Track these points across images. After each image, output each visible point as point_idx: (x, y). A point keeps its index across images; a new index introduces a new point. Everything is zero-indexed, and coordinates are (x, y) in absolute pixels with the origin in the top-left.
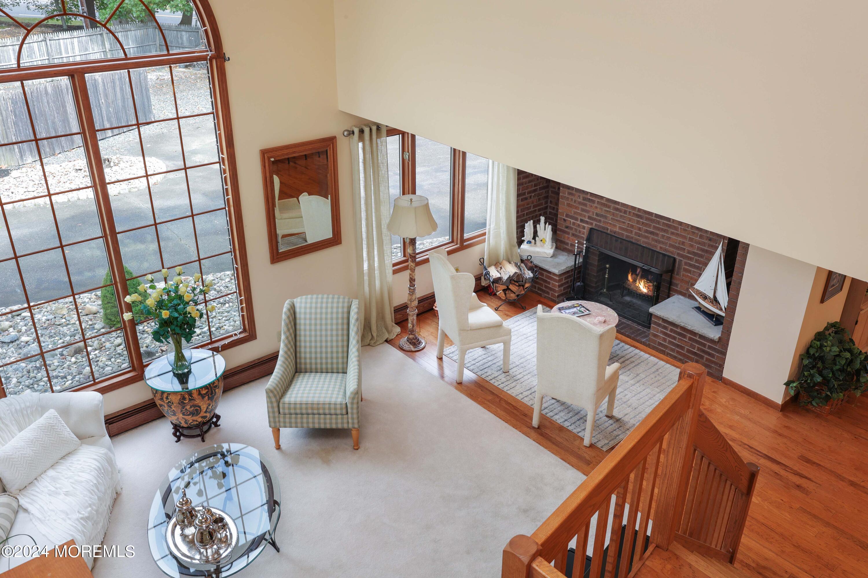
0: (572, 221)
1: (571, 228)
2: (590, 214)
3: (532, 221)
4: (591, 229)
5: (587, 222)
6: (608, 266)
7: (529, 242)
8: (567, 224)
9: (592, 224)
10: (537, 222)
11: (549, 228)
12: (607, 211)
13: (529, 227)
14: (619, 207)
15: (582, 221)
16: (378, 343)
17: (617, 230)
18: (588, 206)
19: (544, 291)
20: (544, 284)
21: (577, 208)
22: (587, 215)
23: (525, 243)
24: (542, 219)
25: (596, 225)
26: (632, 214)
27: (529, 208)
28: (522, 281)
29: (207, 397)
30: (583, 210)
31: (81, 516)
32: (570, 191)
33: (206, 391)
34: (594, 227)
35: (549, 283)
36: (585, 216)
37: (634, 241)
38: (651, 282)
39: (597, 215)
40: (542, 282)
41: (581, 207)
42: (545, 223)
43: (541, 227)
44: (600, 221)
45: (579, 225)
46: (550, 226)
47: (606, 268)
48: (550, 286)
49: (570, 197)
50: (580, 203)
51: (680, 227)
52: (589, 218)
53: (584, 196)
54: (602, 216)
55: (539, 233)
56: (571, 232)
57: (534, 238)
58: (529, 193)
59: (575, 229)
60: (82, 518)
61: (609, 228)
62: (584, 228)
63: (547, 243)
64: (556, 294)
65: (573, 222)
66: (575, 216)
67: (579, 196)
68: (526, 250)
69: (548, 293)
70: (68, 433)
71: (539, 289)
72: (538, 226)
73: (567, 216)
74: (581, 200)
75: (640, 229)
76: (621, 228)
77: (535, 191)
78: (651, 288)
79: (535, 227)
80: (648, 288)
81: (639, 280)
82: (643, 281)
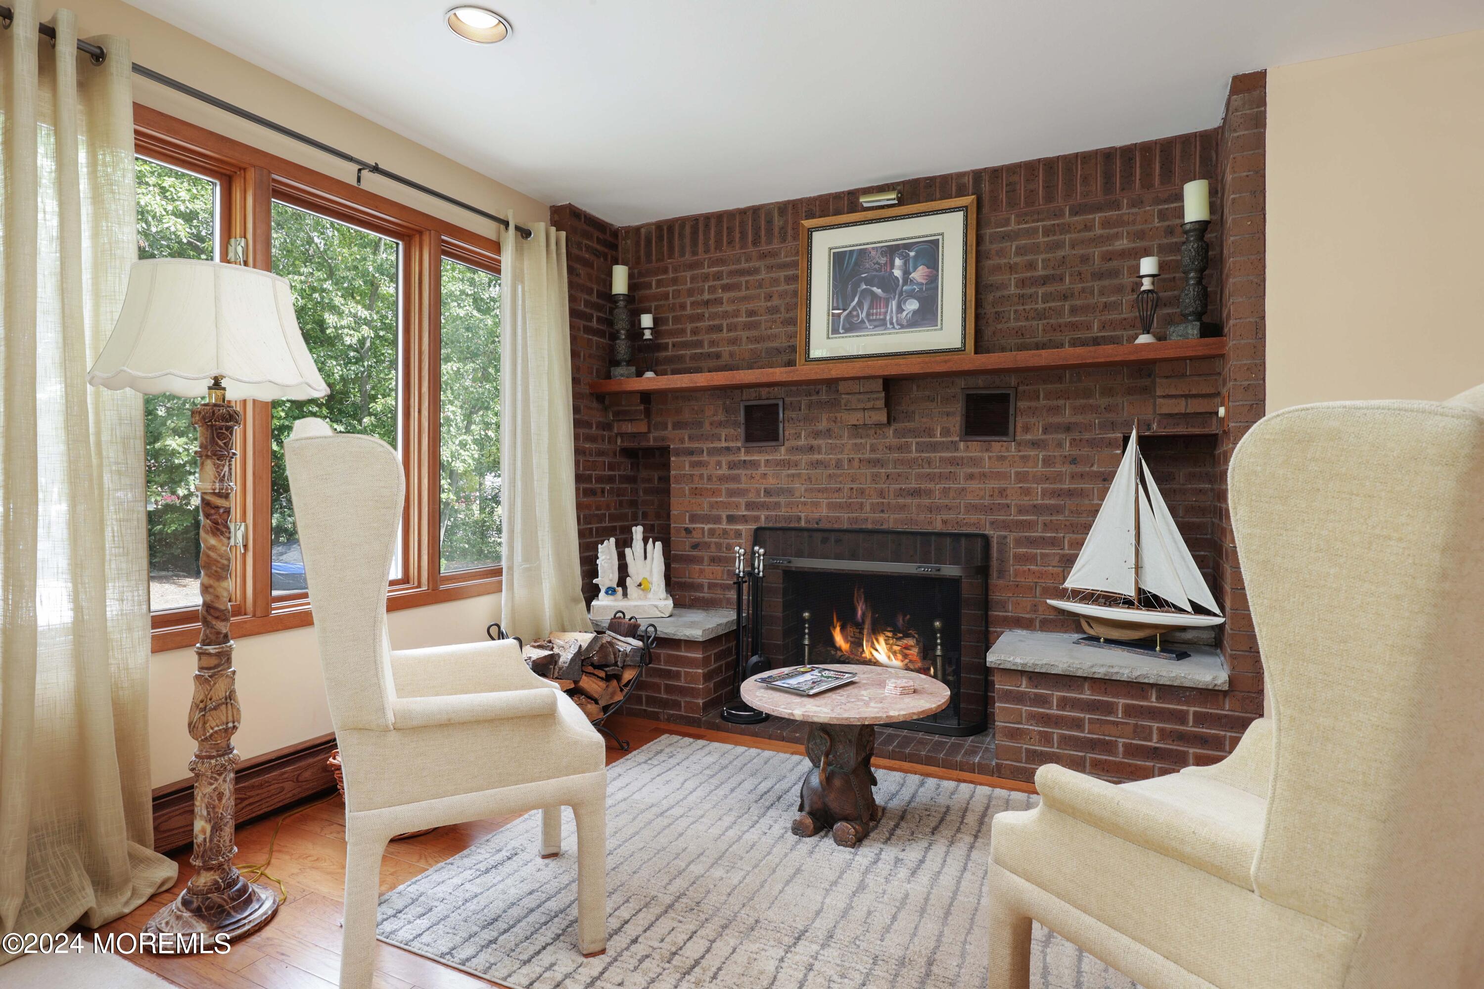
0: (707, 527)
1: (707, 545)
2: (752, 497)
3: (612, 540)
4: (758, 530)
5: (744, 519)
6: (806, 615)
7: (611, 591)
8: (696, 537)
9: (757, 519)
10: (624, 543)
11: (656, 550)
12: (793, 475)
13: (607, 553)
14: (819, 457)
15: (731, 519)
17: (824, 512)
18: (743, 479)
19: (665, 704)
20: (662, 682)
21: (714, 493)
22: (742, 501)
23: (602, 594)
24: (638, 532)
25: (767, 518)
26: (856, 463)
27: (601, 518)
28: (616, 664)
30: (731, 493)
32: (695, 458)
34: (763, 523)
35: (677, 676)
36: (737, 506)
37: (870, 526)
38: (907, 636)
39: (768, 492)
40: (657, 680)
41: (724, 487)
42: (645, 541)
43: (634, 554)
44: (777, 505)
45: (725, 532)
46: (659, 544)
47: (804, 621)
48: (682, 683)
49: (696, 472)
50: (722, 479)
51: (986, 455)
52: (750, 506)
53: (731, 458)
54: (780, 492)
55: (631, 569)
56: (705, 554)
57: (622, 583)
58: (600, 479)
59: (716, 543)
61: (803, 515)
62: (738, 534)
63: (654, 588)
64: (701, 702)
65: (710, 530)
66: (715, 512)
67: (719, 463)
68: (605, 608)
69: (676, 705)
71: (651, 701)
72: (628, 551)
73: (694, 518)
74: (724, 471)
75: (881, 494)
76: (831, 506)
77: (611, 480)
78: (914, 651)
79: (622, 556)
80: (905, 656)
81: (869, 634)
82: (882, 639)
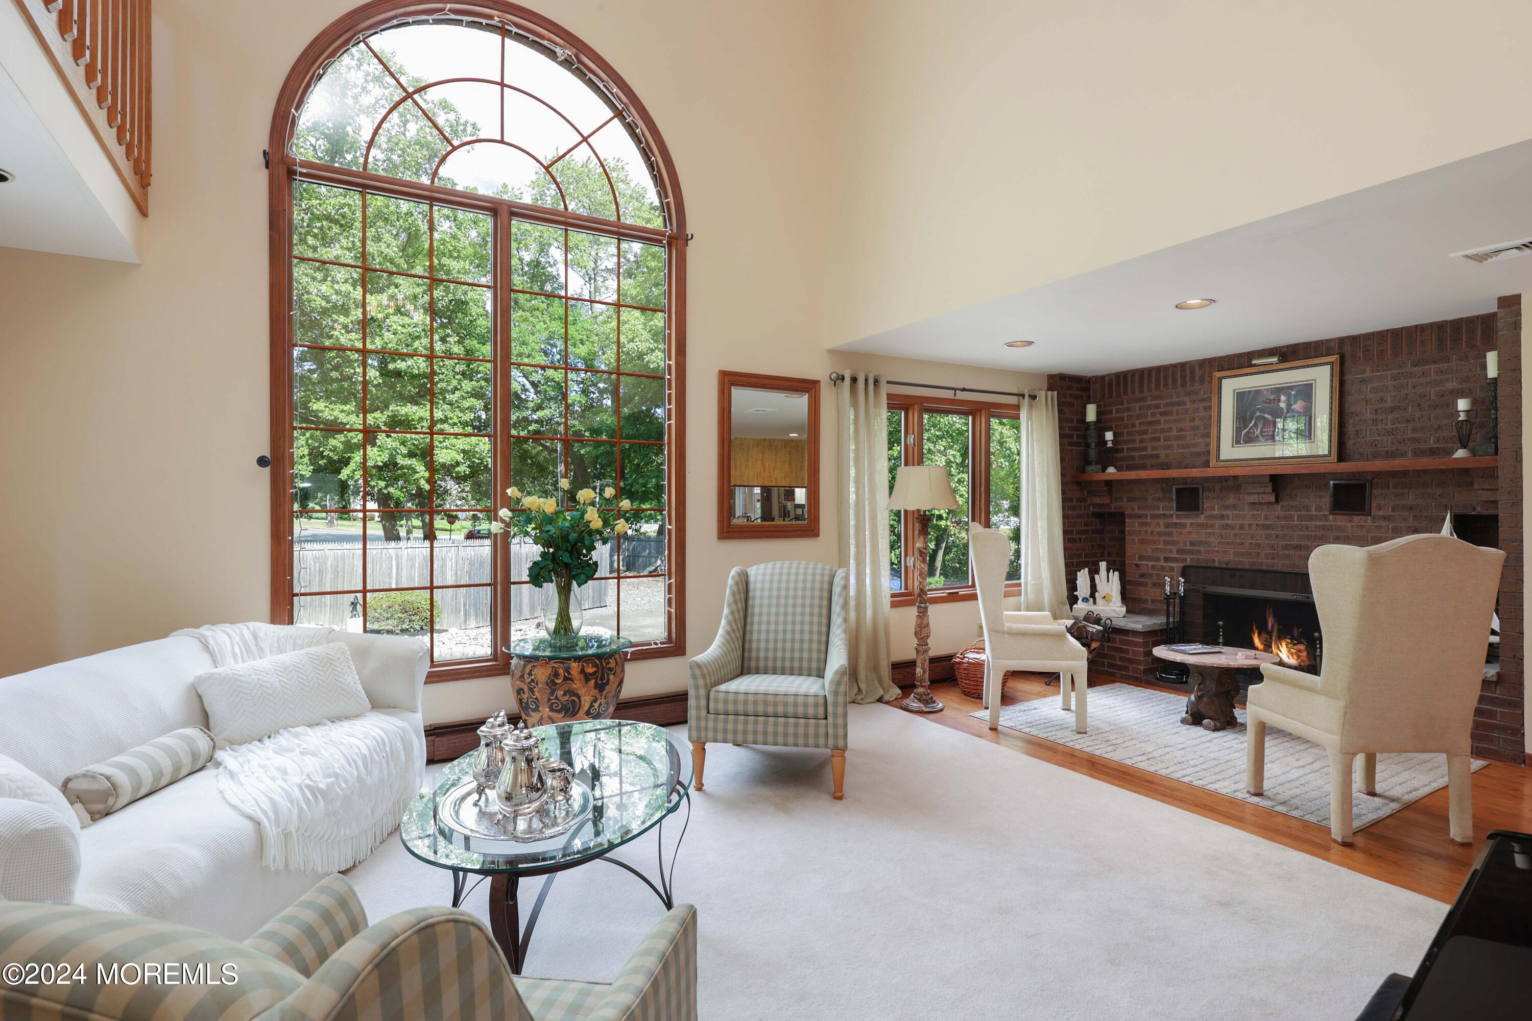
0: (1150, 564)
1: (1150, 575)
2: (1181, 546)
3: (1086, 570)
4: (1185, 567)
5: (1176, 560)
6: (1221, 623)
7: (1085, 600)
8: (1143, 570)
9: (1185, 560)
10: (1094, 572)
11: (1115, 577)
12: (1210, 533)
13: (1083, 577)
14: (1228, 522)
15: (1167, 559)
16: (868, 701)
17: (1231, 557)
18: (1175, 534)
19: (1119, 668)
20: (1118, 655)
21: (1155, 542)
22: (1174, 548)
23: (1080, 601)
24: (1103, 565)
25: (1191, 559)
26: (1254, 527)
27: (1079, 556)
28: (1087, 638)
29: (593, 681)
30: (1167, 543)
31: (308, 782)
32: (1142, 520)
33: (594, 669)
34: (1188, 563)
35: (1127, 651)
36: (1171, 551)
37: (1264, 568)
38: (1300, 643)
39: (1192, 543)
40: (1114, 654)
41: (1162, 539)
42: (1108, 571)
43: (1101, 578)
44: (1198, 552)
45: (1163, 568)
46: (1117, 573)
47: (1219, 627)
48: (1130, 656)
49: (1143, 529)
50: (1160, 534)
51: (1349, 525)
52: (1179, 551)
53: (1167, 521)
54: (1200, 543)
55: (1099, 587)
56: (1149, 581)
57: (1093, 595)
58: (1078, 532)
59: (1157, 575)
60: (308, 787)
61: (1216, 559)
62: (1172, 569)
63: (1114, 599)
64: (1142, 668)
65: (1152, 566)
66: (1155, 555)
67: (1158, 524)
68: (1082, 609)
69: (1126, 669)
70: (352, 680)
71: (1111, 665)
72: (1096, 576)
73: (1141, 558)
74: (1162, 529)
75: (1272, 547)
76: (1237, 554)
77: (1086, 532)
78: (1304, 654)
79: (1092, 580)
80: (1299, 657)
81: (1276, 642)
82: (1284, 644)
